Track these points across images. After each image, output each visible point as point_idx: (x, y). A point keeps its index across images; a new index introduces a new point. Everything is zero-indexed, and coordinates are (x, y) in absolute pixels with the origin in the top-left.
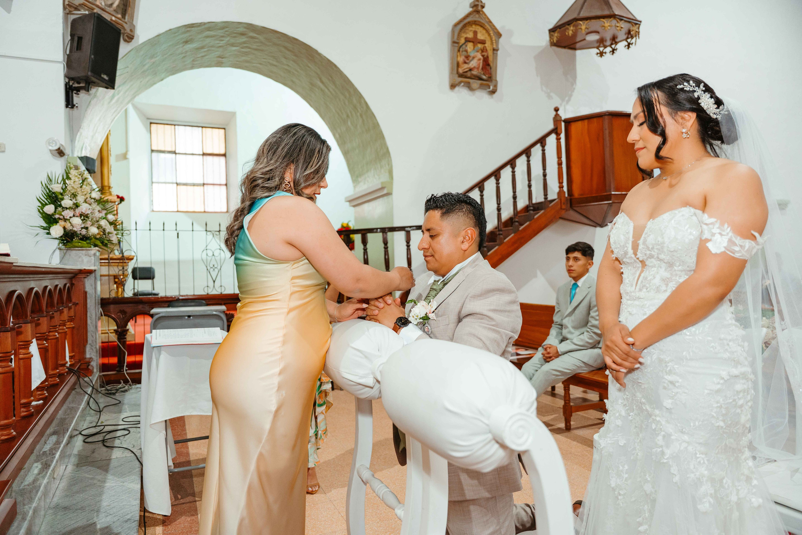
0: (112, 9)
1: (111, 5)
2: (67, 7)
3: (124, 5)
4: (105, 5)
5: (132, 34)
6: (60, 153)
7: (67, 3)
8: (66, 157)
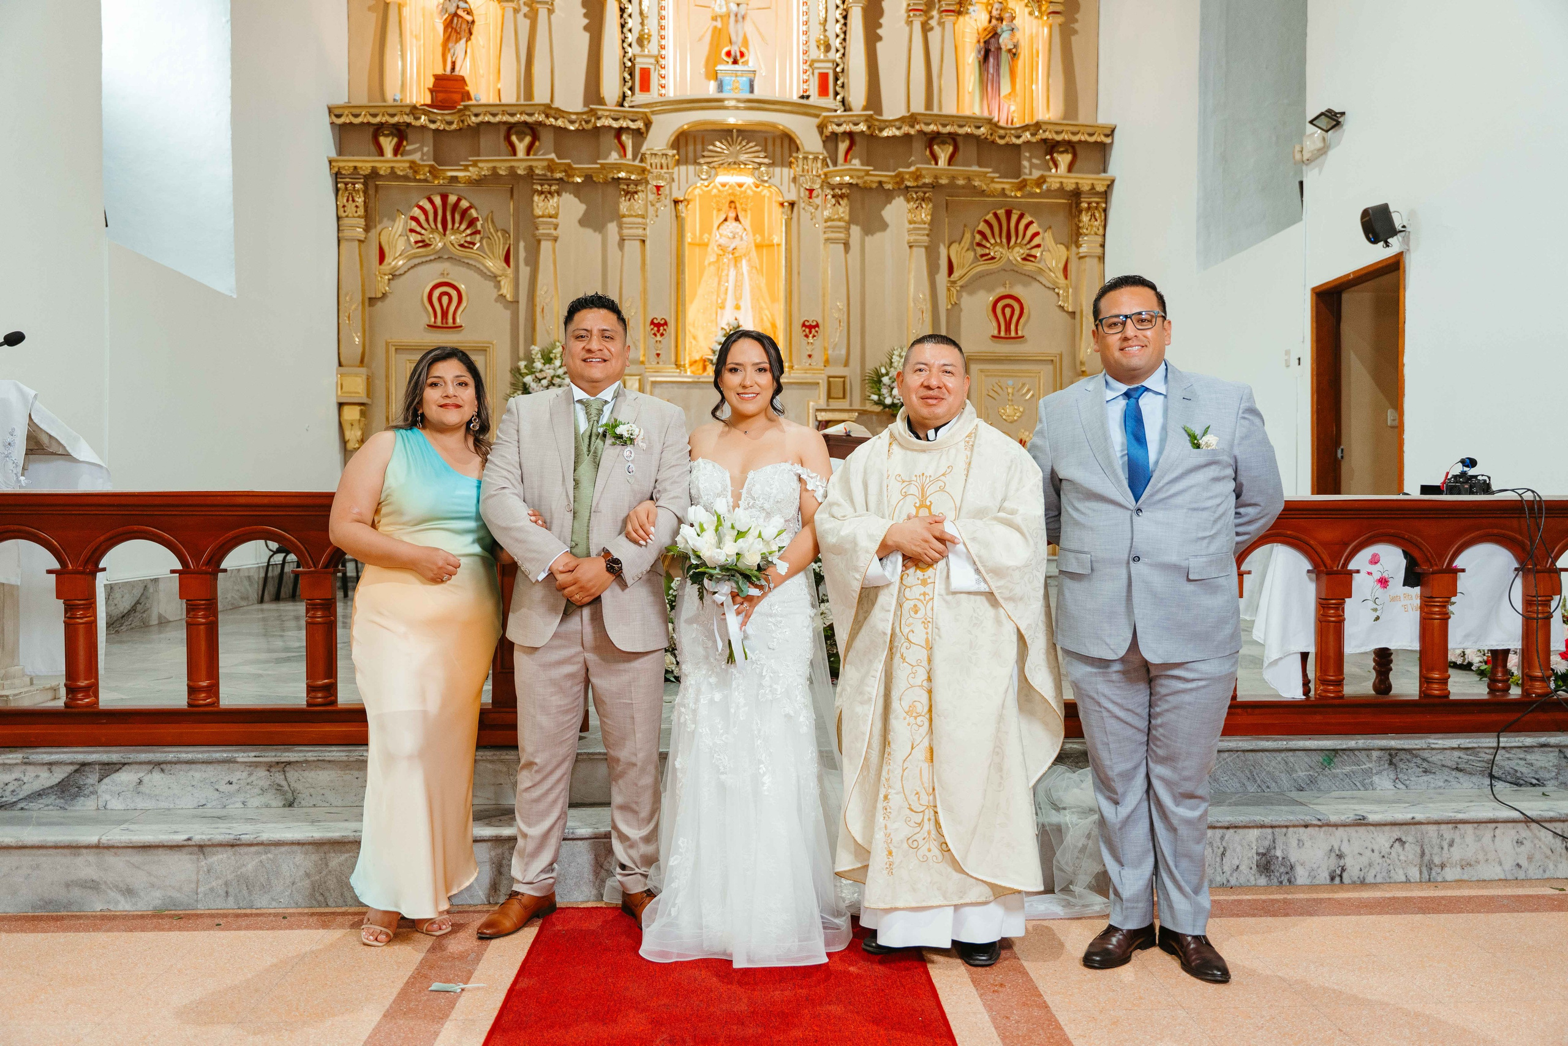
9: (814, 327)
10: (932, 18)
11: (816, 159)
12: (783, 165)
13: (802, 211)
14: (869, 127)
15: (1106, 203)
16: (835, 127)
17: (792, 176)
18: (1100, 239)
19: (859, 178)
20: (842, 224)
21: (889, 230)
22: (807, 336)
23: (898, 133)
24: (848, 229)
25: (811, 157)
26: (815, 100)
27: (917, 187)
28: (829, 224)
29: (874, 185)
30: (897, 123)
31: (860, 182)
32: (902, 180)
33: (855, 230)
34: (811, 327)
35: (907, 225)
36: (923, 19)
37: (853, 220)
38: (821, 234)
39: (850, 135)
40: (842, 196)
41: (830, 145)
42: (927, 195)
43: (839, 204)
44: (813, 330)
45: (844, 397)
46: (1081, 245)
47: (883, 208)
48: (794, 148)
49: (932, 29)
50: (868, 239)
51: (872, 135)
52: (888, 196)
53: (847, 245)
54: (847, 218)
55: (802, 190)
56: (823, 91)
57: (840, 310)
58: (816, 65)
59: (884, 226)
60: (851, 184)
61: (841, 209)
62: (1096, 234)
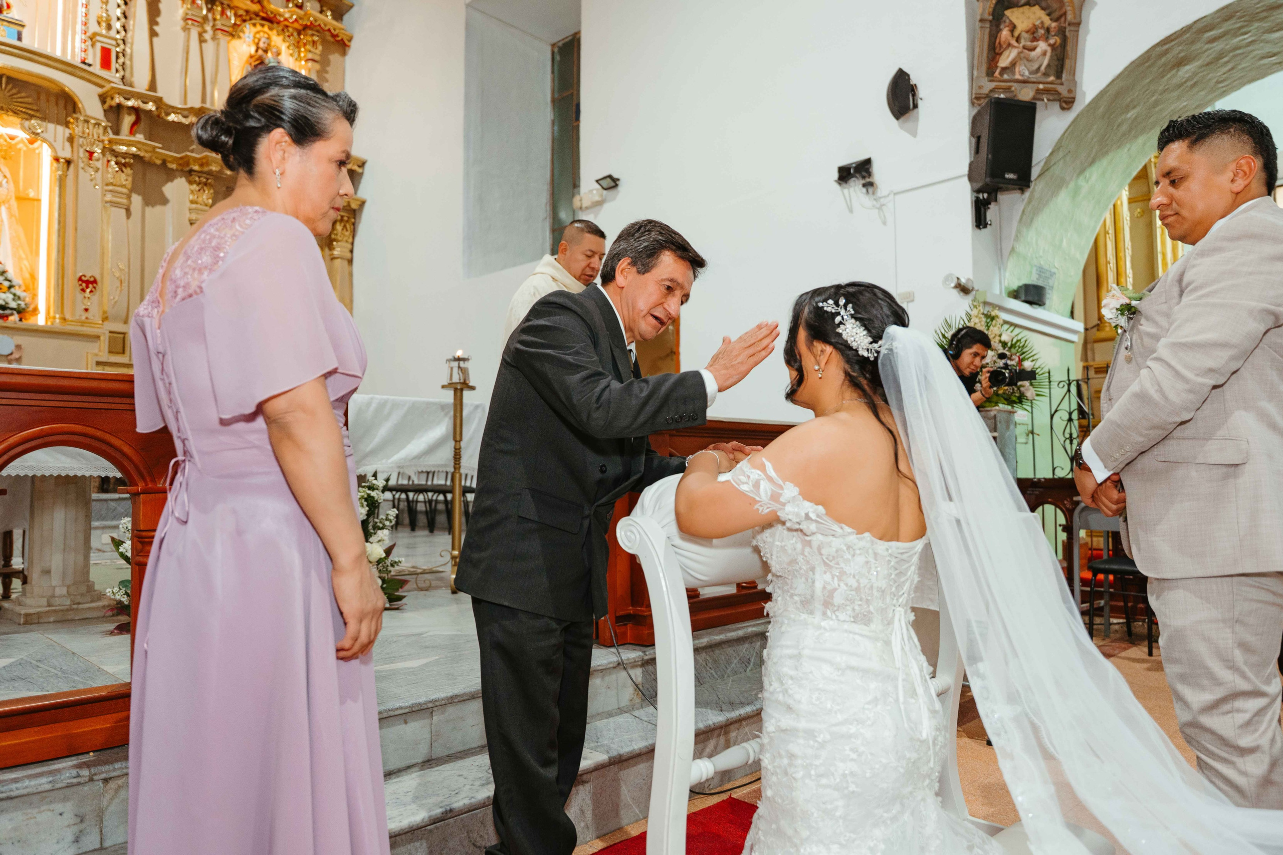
0: (1039, 74)
1: (1039, 68)
2: (975, 101)
3: (1058, 60)
4: (1030, 73)
5: (1071, 95)
6: (964, 289)
7: (974, 96)
8: (974, 293)
9: (92, 283)
10: (205, 31)
11: (98, 124)
12: (58, 122)
13: (81, 172)
14: (157, 109)
15: (355, 218)
16: (122, 99)
17: (67, 135)
18: (350, 246)
19: (146, 151)
20: (125, 191)
21: (169, 206)
22: (83, 290)
23: (184, 121)
24: (129, 197)
25: (93, 121)
26: (97, 69)
27: (201, 172)
28: (111, 188)
29: (159, 162)
30: (186, 113)
31: (147, 156)
32: (188, 164)
33: (137, 200)
34: (88, 283)
35: (188, 204)
36: (200, 29)
37: (134, 189)
38: (100, 194)
39: (136, 110)
40: (125, 165)
41: (112, 116)
42: (209, 181)
43: (123, 172)
44: (90, 286)
45: (123, 352)
46: (334, 249)
47: (164, 185)
48: (70, 108)
49: (205, 41)
50: (148, 210)
51: (159, 116)
52: (170, 175)
53: (128, 211)
54: (129, 187)
55: (81, 150)
56: (106, 63)
57: (121, 270)
58: (98, 38)
59: (164, 201)
60: (138, 156)
61: (123, 177)
62: (347, 241)
